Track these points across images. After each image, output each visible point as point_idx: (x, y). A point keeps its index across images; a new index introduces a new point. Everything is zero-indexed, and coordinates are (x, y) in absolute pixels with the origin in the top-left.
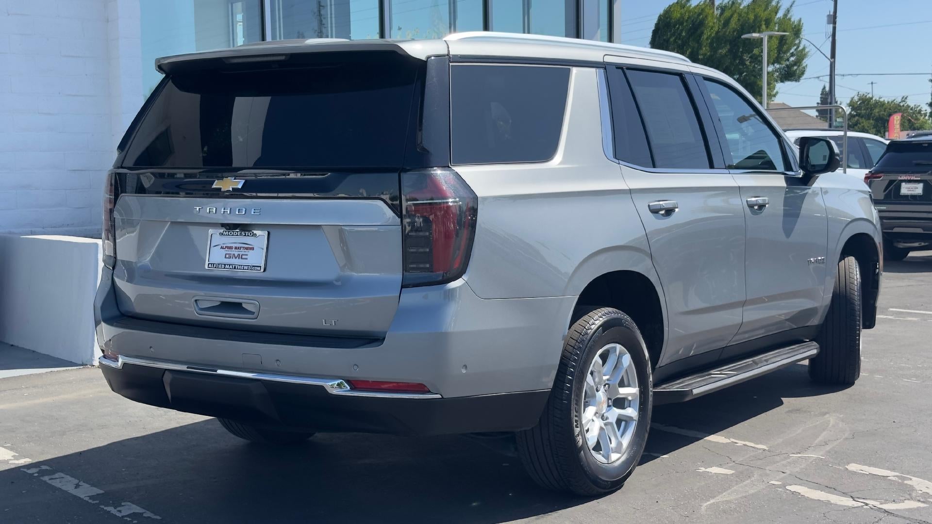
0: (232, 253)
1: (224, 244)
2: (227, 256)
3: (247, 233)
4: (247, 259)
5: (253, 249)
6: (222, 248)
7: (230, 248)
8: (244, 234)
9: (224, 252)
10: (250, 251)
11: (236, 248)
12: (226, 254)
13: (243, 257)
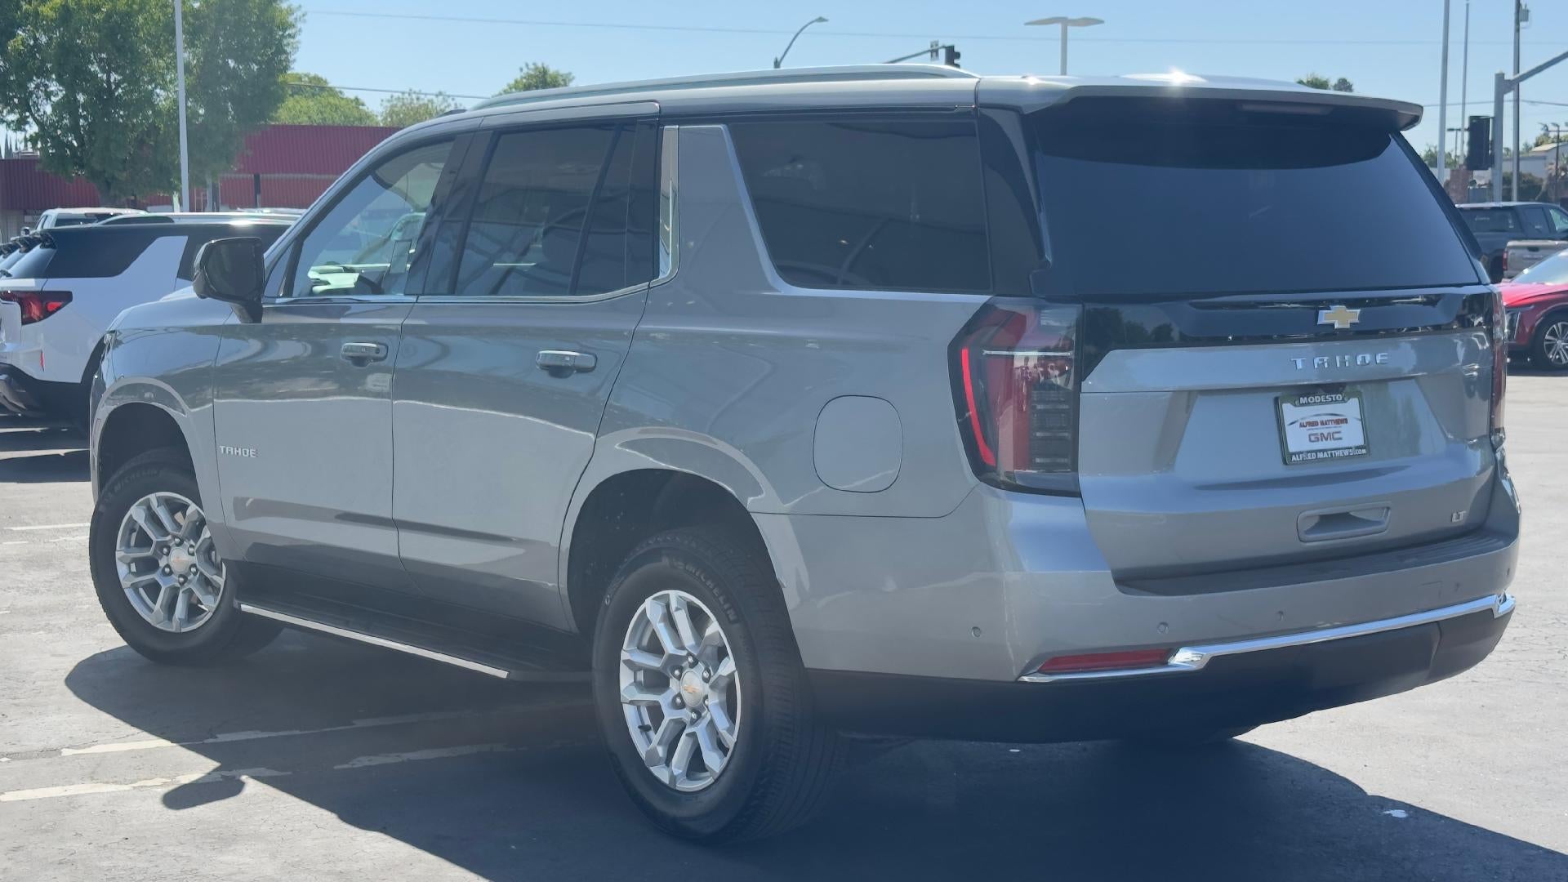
0: (1319, 432)
1: (1302, 419)
2: (1313, 438)
3: (1334, 396)
4: (1340, 439)
5: (1345, 421)
6: (1302, 426)
7: (1314, 424)
8: (1330, 399)
9: (1306, 431)
10: (1342, 425)
11: (1322, 423)
12: (1310, 435)
13: (1336, 436)
